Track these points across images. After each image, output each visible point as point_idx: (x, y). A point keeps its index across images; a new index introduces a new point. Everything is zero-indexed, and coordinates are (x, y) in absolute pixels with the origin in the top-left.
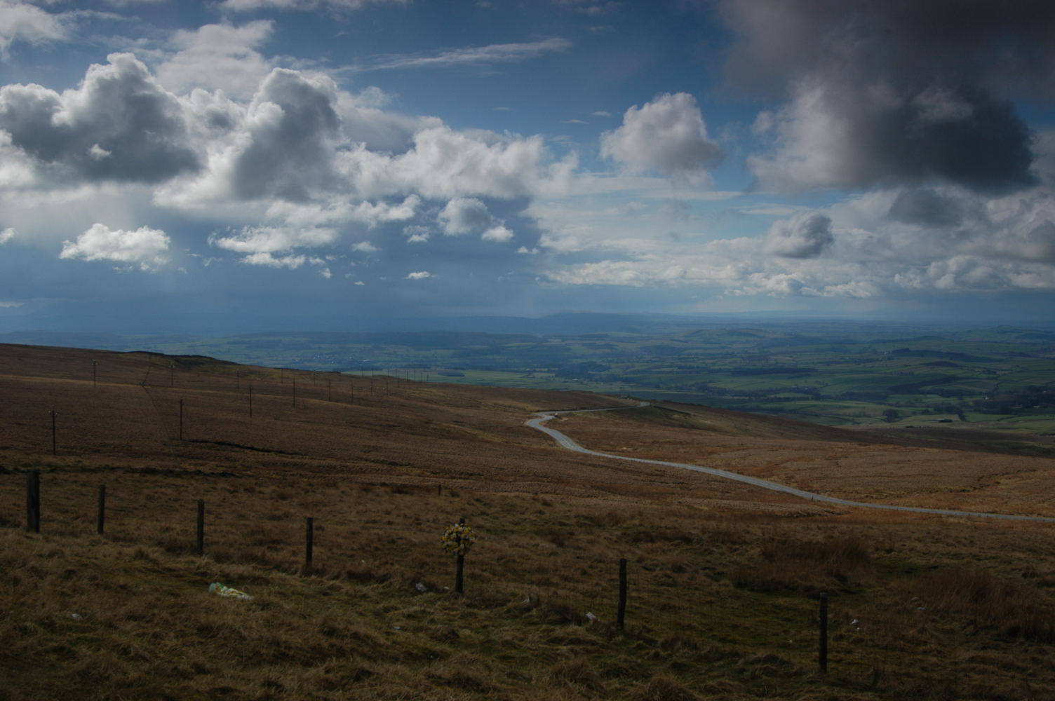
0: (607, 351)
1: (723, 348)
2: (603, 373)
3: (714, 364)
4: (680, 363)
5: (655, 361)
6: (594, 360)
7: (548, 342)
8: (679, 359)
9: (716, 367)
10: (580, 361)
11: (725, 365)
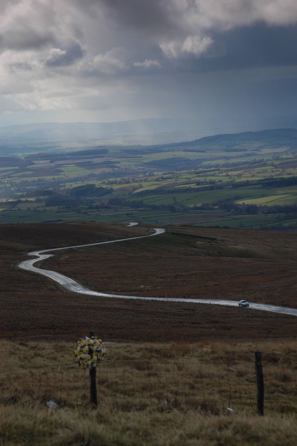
0: (107, 170)
1: (249, 155)
2: (104, 197)
3: (239, 176)
4: (197, 179)
5: (168, 178)
6: (92, 182)
7: (33, 164)
8: (196, 173)
9: (243, 179)
10: (75, 185)
11: (253, 176)
